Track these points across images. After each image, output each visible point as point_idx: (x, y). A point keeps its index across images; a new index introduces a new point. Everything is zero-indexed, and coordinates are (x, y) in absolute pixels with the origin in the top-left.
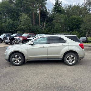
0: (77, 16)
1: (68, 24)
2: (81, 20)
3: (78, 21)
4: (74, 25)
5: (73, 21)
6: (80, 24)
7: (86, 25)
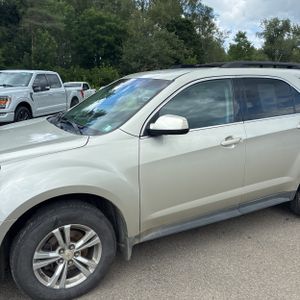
0: (108, 13)
1: (77, 38)
2: (122, 28)
3: (111, 30)
4: (99, 42)
5: (93, 29)
6: (118, 42)
7: (139, 48)
